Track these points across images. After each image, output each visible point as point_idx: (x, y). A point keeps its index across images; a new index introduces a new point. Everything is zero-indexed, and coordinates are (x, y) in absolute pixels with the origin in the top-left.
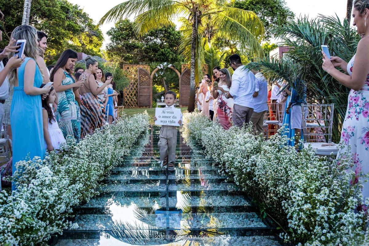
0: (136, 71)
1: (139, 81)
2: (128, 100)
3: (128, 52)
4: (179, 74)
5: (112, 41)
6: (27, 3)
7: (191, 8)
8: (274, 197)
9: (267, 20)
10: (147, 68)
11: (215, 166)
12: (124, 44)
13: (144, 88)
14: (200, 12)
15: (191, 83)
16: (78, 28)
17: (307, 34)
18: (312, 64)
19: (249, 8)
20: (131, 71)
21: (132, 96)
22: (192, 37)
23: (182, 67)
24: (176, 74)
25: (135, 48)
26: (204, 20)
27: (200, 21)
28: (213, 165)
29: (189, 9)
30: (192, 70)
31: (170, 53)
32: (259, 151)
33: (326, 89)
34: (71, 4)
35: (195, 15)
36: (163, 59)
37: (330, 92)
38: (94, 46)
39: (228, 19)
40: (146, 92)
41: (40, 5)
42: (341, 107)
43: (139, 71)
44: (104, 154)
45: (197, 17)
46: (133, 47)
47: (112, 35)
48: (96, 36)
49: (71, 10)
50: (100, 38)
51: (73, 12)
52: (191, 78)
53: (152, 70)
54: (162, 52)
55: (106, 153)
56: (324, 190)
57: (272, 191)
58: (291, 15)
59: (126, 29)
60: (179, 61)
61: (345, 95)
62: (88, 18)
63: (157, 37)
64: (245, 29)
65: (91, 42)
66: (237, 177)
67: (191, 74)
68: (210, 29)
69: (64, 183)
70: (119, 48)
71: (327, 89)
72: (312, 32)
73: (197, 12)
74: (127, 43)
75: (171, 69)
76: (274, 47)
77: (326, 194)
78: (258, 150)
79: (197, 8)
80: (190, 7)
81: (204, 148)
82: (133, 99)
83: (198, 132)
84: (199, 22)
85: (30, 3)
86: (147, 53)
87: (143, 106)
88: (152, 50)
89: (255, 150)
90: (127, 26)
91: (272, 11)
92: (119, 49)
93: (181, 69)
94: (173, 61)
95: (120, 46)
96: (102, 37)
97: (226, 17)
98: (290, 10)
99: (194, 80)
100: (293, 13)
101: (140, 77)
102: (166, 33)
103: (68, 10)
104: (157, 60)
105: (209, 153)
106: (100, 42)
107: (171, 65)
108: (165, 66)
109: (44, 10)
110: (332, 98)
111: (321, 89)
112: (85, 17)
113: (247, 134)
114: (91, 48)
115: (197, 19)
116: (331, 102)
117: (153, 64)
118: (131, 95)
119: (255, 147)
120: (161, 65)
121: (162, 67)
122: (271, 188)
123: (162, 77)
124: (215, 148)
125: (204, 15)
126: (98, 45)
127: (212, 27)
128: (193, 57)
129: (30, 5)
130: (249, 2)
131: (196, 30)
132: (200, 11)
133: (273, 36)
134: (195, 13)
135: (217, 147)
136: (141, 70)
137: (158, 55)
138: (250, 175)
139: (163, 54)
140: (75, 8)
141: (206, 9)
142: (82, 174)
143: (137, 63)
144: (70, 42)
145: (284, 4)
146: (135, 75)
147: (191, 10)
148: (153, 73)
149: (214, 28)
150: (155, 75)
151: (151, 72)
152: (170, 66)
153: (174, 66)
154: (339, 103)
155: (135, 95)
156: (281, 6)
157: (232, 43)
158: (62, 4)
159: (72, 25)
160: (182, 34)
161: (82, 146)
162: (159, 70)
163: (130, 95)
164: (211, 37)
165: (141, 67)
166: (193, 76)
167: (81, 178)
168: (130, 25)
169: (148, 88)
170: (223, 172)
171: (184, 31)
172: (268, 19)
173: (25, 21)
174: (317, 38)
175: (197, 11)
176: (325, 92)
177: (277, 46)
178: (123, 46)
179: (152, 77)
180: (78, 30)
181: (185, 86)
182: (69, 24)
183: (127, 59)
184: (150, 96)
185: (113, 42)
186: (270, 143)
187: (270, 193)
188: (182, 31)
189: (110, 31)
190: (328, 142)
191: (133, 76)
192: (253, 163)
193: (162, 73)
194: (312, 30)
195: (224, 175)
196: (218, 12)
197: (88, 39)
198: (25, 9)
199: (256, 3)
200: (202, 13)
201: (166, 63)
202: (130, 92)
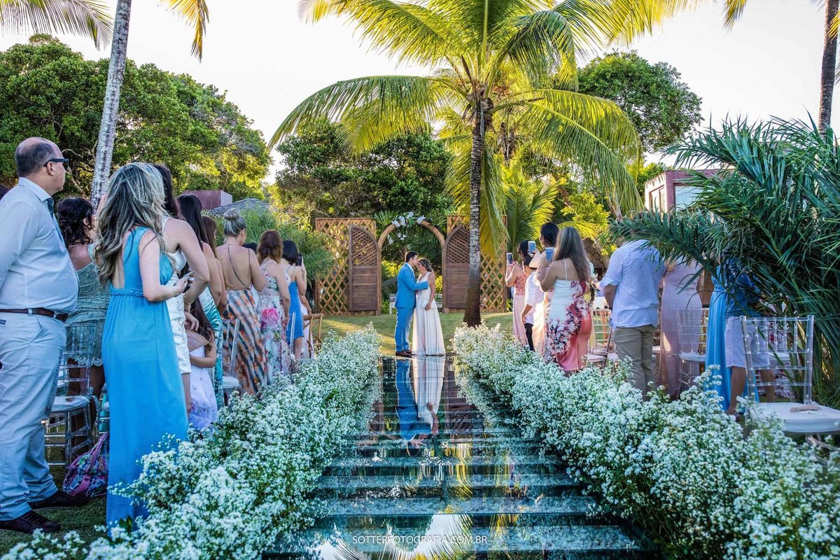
0: (345, 233)
1: (351, 254)
2: (327, 297)
3: (326, 189)
4: (441, 237)
5: (290, 165)
6: (112, 89)
7: (470, 93)
8: (703, 533)
9: (638, 111)
10: (369, 225)
11: (545, 455)
12: (317, 171)
13: (363, 271)
14: (490, 102)
15: (471, 259)
16: (213, 138)
17: (746, 159)
18: (754, 225)
19: (596, 87)
20: (334, 231)
21: (336, 289)
22: (473, 157)
23: (449, 222)
24: (435, 238)
25: (343, 180)
26: (498, 118)
27: (491, 121)
28: (542, 453)
29: (465, 95)
30: (473, 230)
31: (420, 191)
32: (654, 427)
33: (790, 279)
34: (198, 85)
35: (478, 109)
36: (404, 204)
37: (800, 287)
38: (248, 176)
39: (553, 115)
40: (367, 281)
41: (135, 89)
42: (828, 321)
43: (352, 232)
44: (313, 433)
45: (482, 113)
46: (338, 178)
47: (289, 152)
48: (254, 155)
49: (199, 98)
50: (263, 159)
51: (203, 103)
52: (472, 249)
53: (380, 228)
54: (402, 189)
55: (316, 430)
56: (818, 520)
57: (698, 519)
58: (690, 102)
59: (321, 140)
60: (440, 208)
61: (834, 295)
62: (237, 115)
63: (390, 154)
64: (591, 137)
65: (242, 167)
66: (609, 486)
67: (471, 238)
68: (509, 134)
69: (245, 500)
70: (303, 180)
71: (793, 280)
72: (755, 155)
73: (482, 102)
74: (324, 170)
75: (424, 228)
76: (655, 171)
77: (822, 528)
78: (652, 423)
79: (482, 93)
80: (468, 91)
81: (517, 413)
82: (339, 295)
83: (500, 375)
84: (488, 123)
85: (118, 90)
86: (370, 190)
87: (361, 311)
88: (381, 183)
89: (647, 423)
90: (324, 132)
91: (648, 93)
92: (305, 183)
93: (445, 226)
94: (427, 207)
95: (306, 176)
96: (267, 157)
97: (549, 112)
98: (690, 91)
99: (478, 253)
100: (695, 97)
101: (353, 247)
102: (409, 147)
103: (193, 98)
104: (390, 207)
105: (532, 424)
106: (262, 167)
107: (423, 218)
108: (410, 221)
109: (145, 101)
110: (806, 300)
111: (780, 279)
112: (230, 114)
113: (626, 387)
114: (241, 180)
115: (482, 118)
116: (803, 310)
117: (384, 217)
118: (334, 285)
119: (646, 418)
120: (400, 217)
121: (403, 223)
122: (695, 513)
123: (403, 244)
124: (546, 415)
125: (499, 108)
126: (256, 173)
127: (512, 131)
128: (475, 201)
129: (118, 94)
130: (597, 74)
131: (480, 141)
132: (489, 99)
133: (651, 148)
134: (479, 104)
135: (550, 412)
136: (356, 230)
137: (395, 195)
138: (643, 482)
139: (403, 192)
140: (208, 94)
141: (504, 95)
142: (279, 480)
143: (345, 214)
144: (195, 168)
145: (675, 77)
146: (342, 242)
147: (470, 98)
148: (383, 236)
149: (516, 133)
150: (386, 240)
151: (379, 234)
152: (420, 220)
153: (429, 221)
154: (821, 310)
155: (342, 286)
156: (667, 82)
157: (558, 164)
158: (180, 87)
159: (201, 133)
160: (447, 149)
161: (273, 416)
162: (396, 230)
163: (330, 286)
164: (510, 153)
165: (356, 222)
166: (475, 243)
167: (276, 488)
168: (330, 128)
169: (373, 271)
170: (578, 473)
171: (450, 139)
172: (640, 111)
173: (106, 128)
174: (766, 167)
175: (484, 100)
176: (788, 285)
177: (662, 171)
178: (315, 176)
179: (380, 244)
180: (215, 141)
181: (456, 264)
182: (195, 130)
183: (323, 205)
184: (375, 287)
185: (292, 168)
186: (681, 409)
187: (693, 524)
188: (444, 141)
189: (286, 144)
190: (803, 403)
191: (338, 243)
192: (649, 454)
193: (404, 236)
194: (755, 150)
195: (581, 479)
196: (530, 101)
197: (235, 160)
198: (107, 103)
199: (612, 76)
200: (495, 105)
201: (411, 214)
202: (330, 280)
